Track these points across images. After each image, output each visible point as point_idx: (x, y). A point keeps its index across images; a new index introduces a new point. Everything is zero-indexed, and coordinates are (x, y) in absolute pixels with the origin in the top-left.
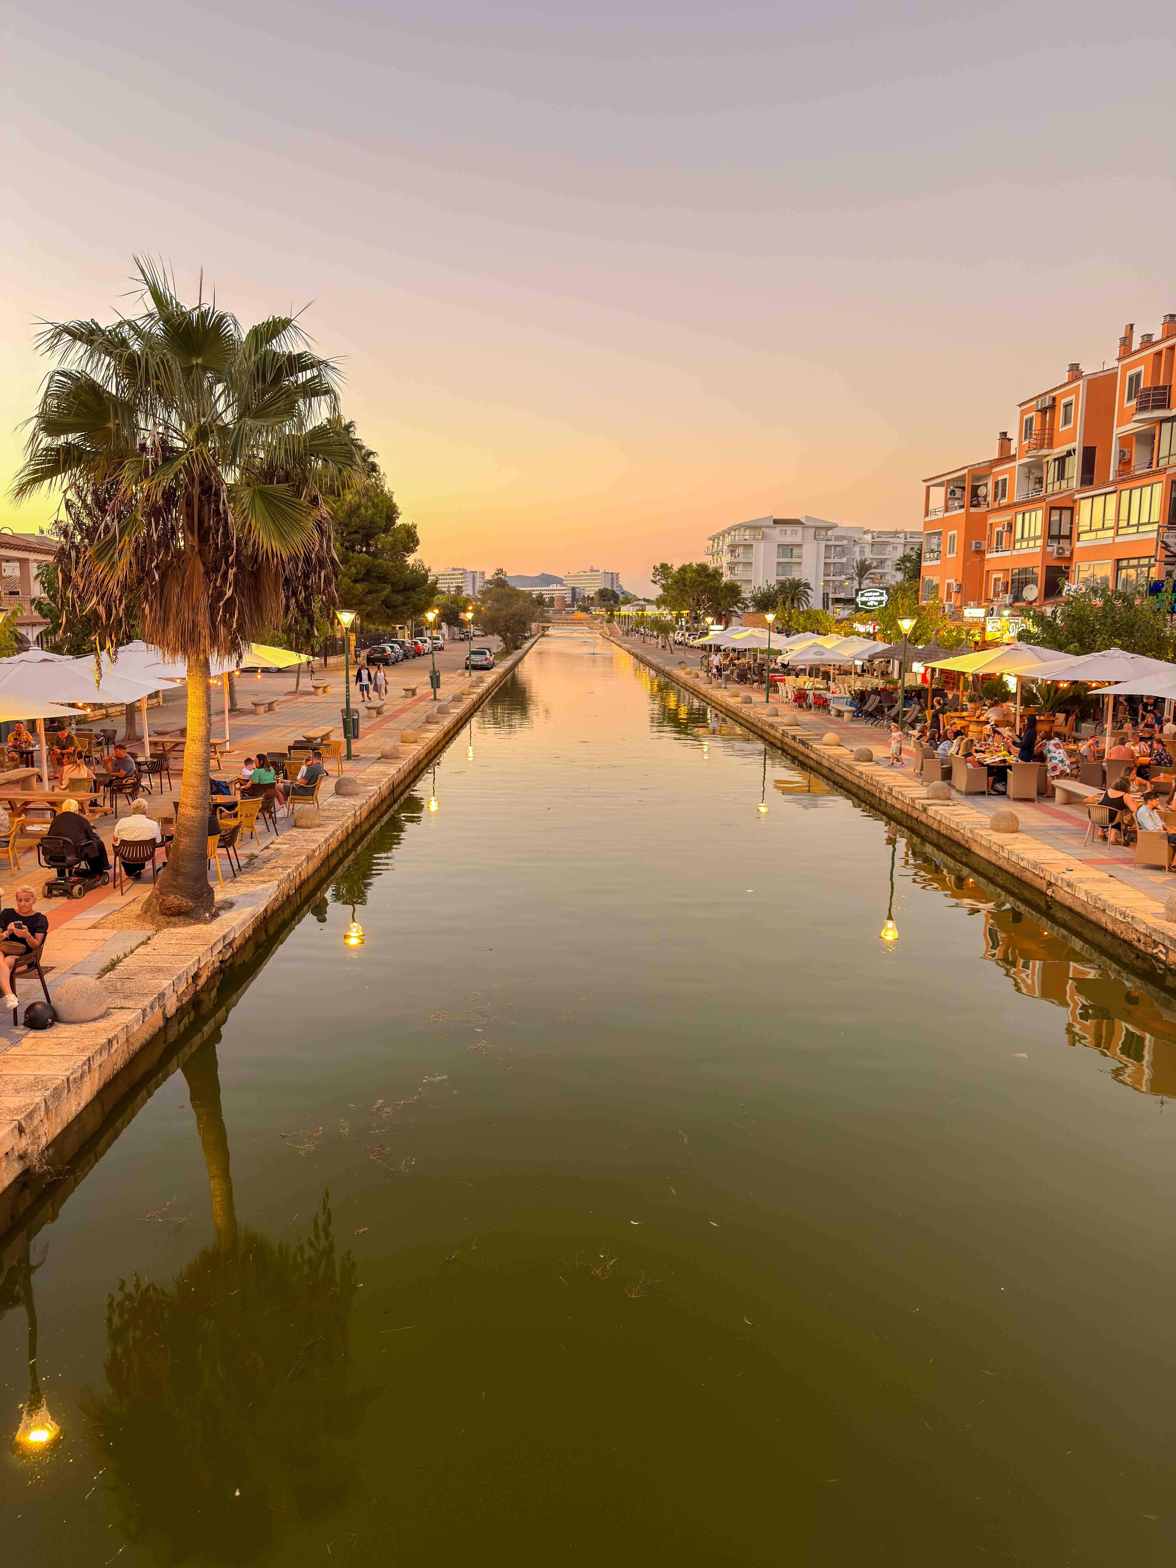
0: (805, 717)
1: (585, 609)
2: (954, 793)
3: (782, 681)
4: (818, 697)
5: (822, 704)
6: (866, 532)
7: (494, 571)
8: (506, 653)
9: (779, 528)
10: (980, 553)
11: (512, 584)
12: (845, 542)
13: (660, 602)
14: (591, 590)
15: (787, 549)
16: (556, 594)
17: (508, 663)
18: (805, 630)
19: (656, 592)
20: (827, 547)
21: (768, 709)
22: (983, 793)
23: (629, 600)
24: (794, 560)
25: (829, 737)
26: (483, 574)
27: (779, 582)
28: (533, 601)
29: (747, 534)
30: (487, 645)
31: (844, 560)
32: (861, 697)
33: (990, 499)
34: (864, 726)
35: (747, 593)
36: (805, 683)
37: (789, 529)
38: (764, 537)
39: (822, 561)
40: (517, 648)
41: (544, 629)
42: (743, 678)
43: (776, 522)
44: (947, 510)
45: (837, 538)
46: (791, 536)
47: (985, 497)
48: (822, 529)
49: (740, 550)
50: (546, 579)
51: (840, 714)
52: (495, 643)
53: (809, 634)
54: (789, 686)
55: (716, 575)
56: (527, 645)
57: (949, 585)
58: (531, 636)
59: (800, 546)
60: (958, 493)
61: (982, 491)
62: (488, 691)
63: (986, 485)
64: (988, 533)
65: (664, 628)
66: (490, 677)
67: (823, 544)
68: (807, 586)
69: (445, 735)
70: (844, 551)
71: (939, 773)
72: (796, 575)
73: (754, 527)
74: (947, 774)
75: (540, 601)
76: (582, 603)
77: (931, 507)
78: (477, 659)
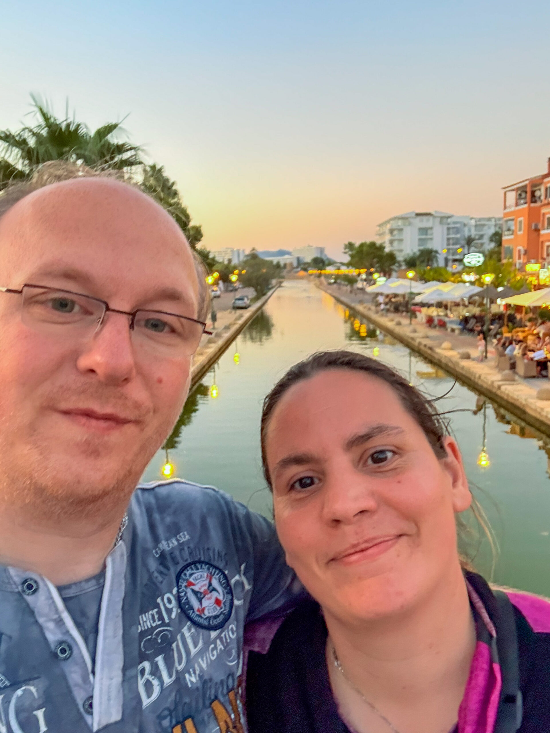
0: (434, 333)
1: (305, 270)
2: (517, 378)
3: (420, 311)
4: (440, 321)
5: (442, 325)
6: (472, 219)
7: (251, 249)
8: (256, 299)
9: (419, 218)
10: (537, 230)
11: (262, 256)
12: (458, 225)
13: (348, 265)
14: (308, 259)
15: (424, 231)
16: (288, 262)
17: (258, 304)
18: (434, 279)
19: (347, 259)
20: (448, 229)
21: (411, 328)
22: (534, 377)
23: (331, 263)
24: (429, 237)
25: (446, 345)
26: (244, 251)
27: (420, 250)
28: (274, 266)
29: (400, 223)
30: (245, 294)
31: (458, 236)
32: (466, 320)
33: (543, 198)
34: (468, 337)
35: (400, 257)
36: (433, 312)
37: (425, 218)
38: (410, 224)
39: (446, 237)
40: (264, 294)
41: (281, 283)
42: (397, 309)
43: (418, 215)
44: (517, 205)
45: (455, 223)
46: (426, 223)
47: (540, 197)
48: (444, 219)
49: (396, 232)
50: (282, 253)
51: (453, 330)
52: (251, 292)
53: (435, 282)
54: (423, 314)
55: (381, 248)
56: (269, 293)
57: (519, 251)
58: (272, 288)
59: (431, 228)
60: (523, 195)
61: (537, 194)
62: (246, 323)
63: (540, 190)
64: (541, 218)
65: (351, 281)
66: (247, 314)
67: (445, 227)
68: (436, 252)
69: (220, 349)
70: (458, 231)
71: (508, 366)
72: (430, 246)
73: (403, 218)
74: (513, 366)
75: (278, 266)
76: (303, 266)
77: (508, 204)
78: (240, 303)
